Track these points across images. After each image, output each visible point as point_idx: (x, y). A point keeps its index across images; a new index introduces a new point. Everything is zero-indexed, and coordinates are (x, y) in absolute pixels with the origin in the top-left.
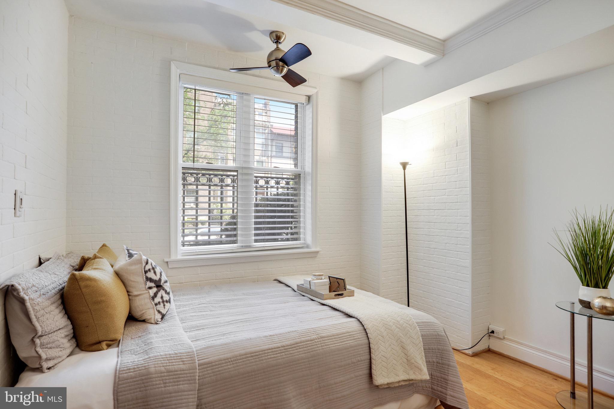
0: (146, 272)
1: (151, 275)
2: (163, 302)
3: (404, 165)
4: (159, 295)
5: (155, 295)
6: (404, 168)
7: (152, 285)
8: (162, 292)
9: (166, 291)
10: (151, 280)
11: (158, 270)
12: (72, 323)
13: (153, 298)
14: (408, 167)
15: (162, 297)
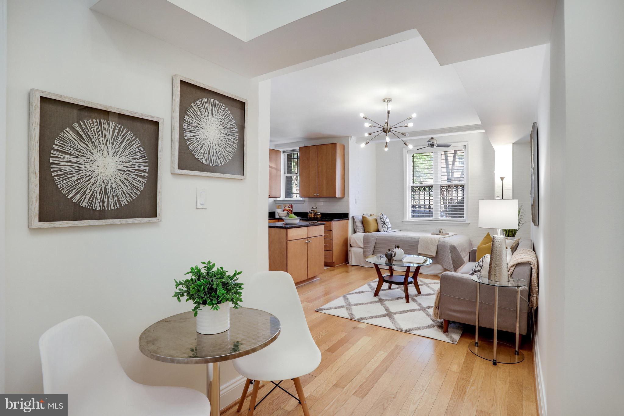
0: (381, 219)
1: (382, 220)
2: (385, 228)
3: (502, 179)
4: (384, 225)
5: (383, 225)
6: (502, 180)
7: (382, 223)
8: (385, 225)
9: (386, 225)
10: (382, 221)
11: (384, 219)
12: (364, 227)
13: (382, 226)
14: (504, 180)
15: (385, 226)
